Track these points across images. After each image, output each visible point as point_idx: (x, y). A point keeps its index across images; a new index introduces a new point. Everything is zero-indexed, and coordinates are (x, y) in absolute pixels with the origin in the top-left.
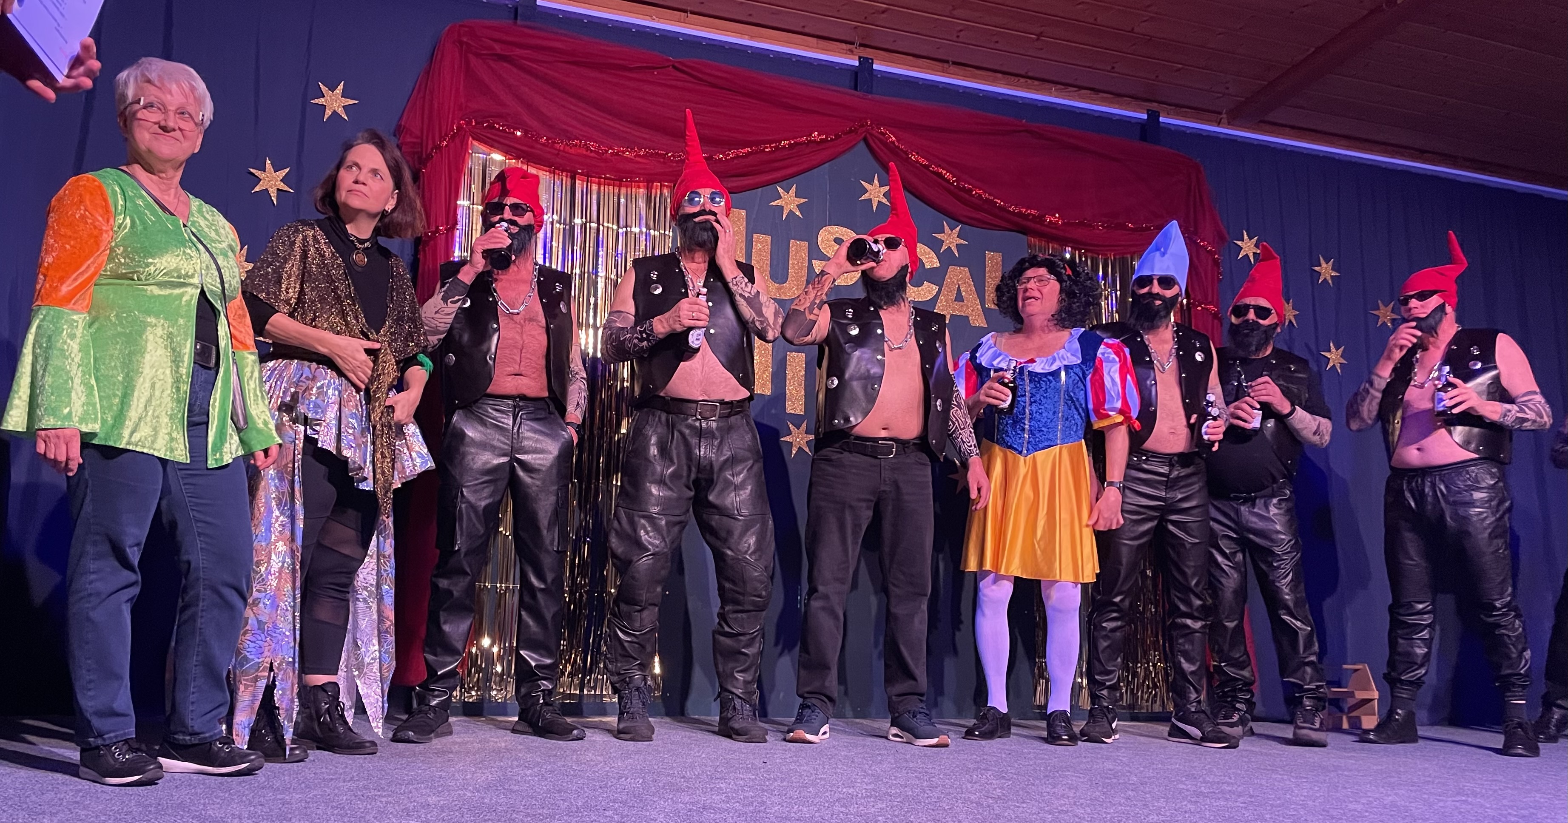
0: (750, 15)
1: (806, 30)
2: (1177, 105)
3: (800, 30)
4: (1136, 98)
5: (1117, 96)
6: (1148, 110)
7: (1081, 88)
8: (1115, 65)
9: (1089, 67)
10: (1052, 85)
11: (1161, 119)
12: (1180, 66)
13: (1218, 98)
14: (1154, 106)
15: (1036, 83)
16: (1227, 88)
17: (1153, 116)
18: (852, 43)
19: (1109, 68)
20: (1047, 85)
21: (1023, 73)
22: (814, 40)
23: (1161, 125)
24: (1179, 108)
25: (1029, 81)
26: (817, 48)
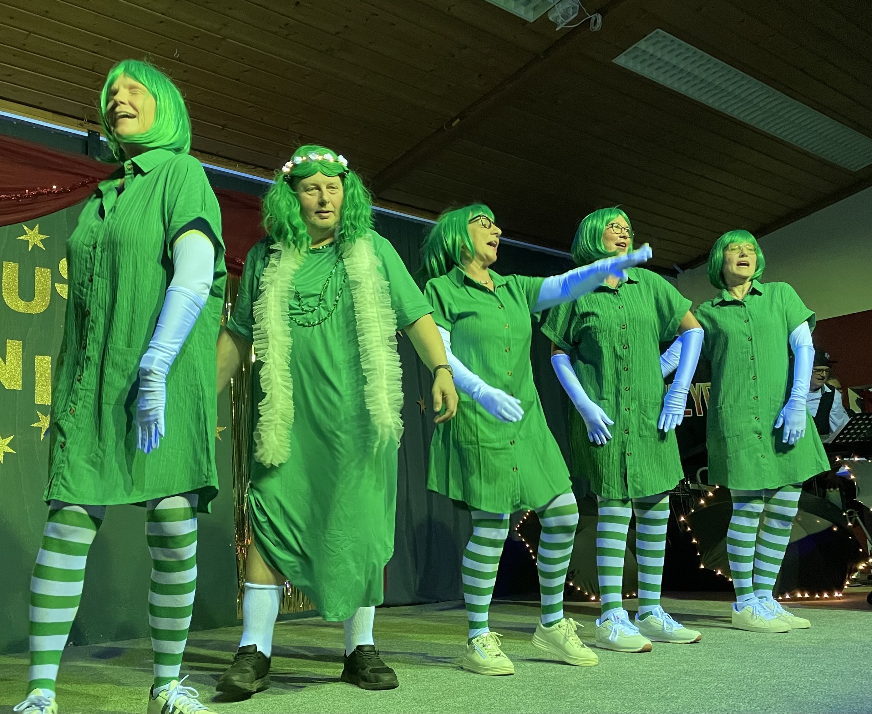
1: (42, 106)
7: (256, 166)
8: (278, 152)
9: (261, 152)
10: (236, 162)
15: (225, 160)
18: (83, 120)
19: (275, 154)
20: (232, 163)
21: (215, 152)
22: (51, 114)
25: (220, 159)
26: (53, 120)
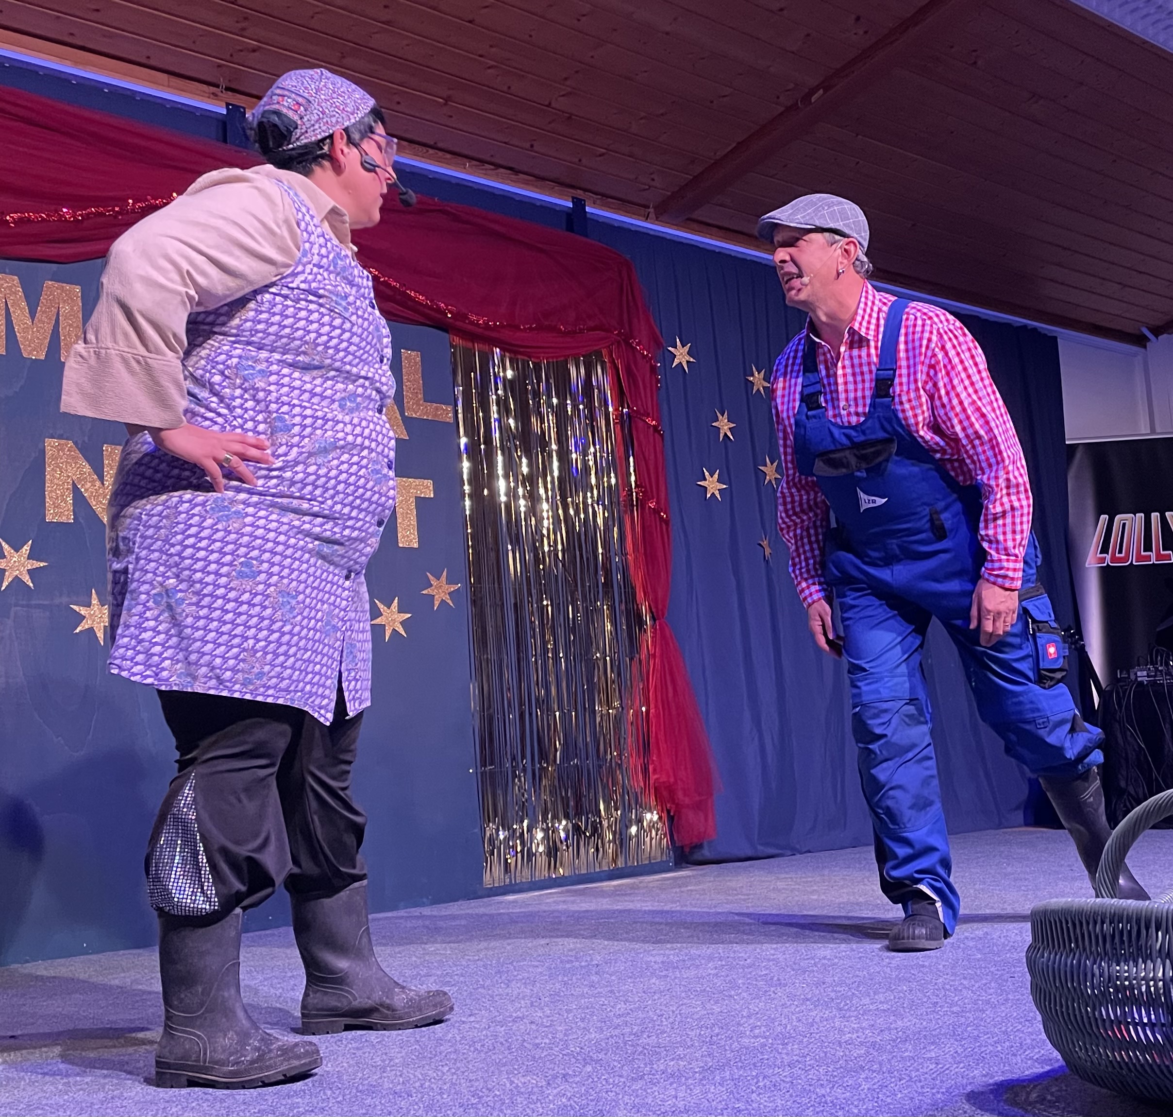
0: (72, 34)
1: (152, 62)
2: (603, 195)
3: (144, 60)
4: (561, 184)
5: (539, 179)
6: (573, 198)
7: (498, 166)
8: (533, 143)
9: (505, 143)
10: (465, 160)
11: (587, 209)
12: (604, 151)
13: (645, 190)
14: (579, 193)
15: (448, 156)
16: (653, 180)
17: (579, 204)
18: (217, 86)
19: (528, 145)
20: (460, 160)
21: (432, 143)
22: (163, 76)
23: (588, 216)
24: (605, 198)
25: (440, 153)
26: (169, 86)
